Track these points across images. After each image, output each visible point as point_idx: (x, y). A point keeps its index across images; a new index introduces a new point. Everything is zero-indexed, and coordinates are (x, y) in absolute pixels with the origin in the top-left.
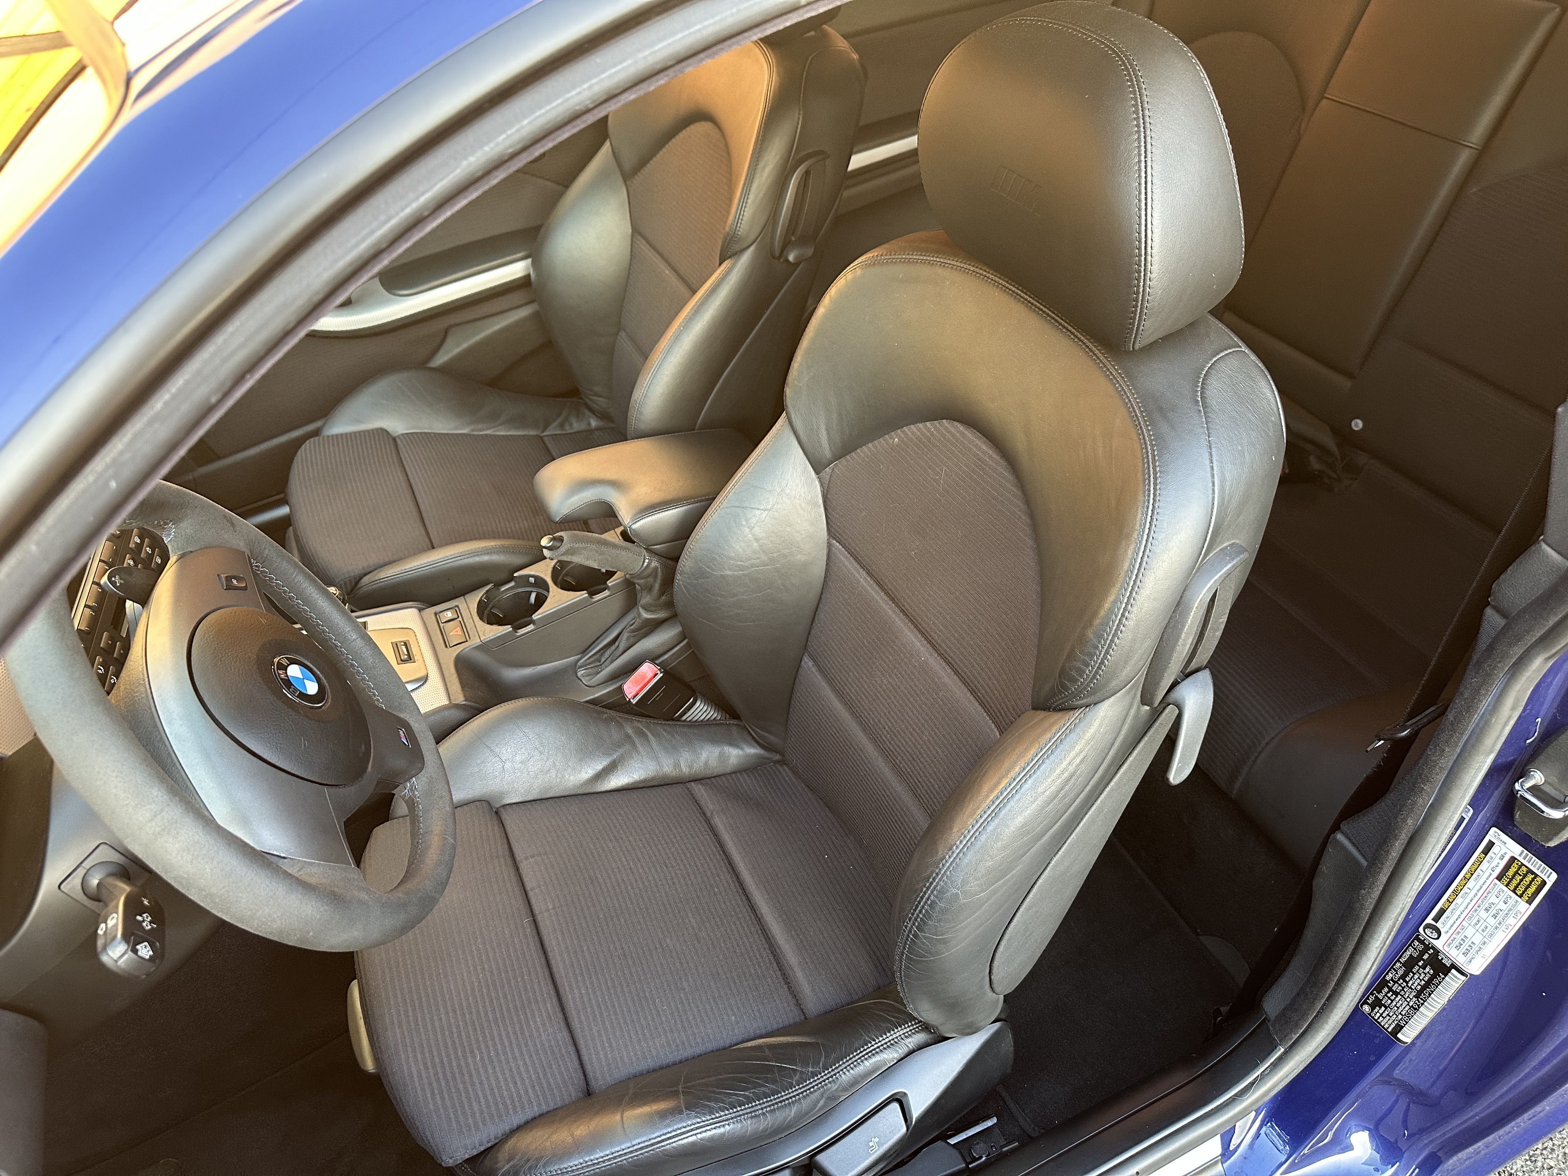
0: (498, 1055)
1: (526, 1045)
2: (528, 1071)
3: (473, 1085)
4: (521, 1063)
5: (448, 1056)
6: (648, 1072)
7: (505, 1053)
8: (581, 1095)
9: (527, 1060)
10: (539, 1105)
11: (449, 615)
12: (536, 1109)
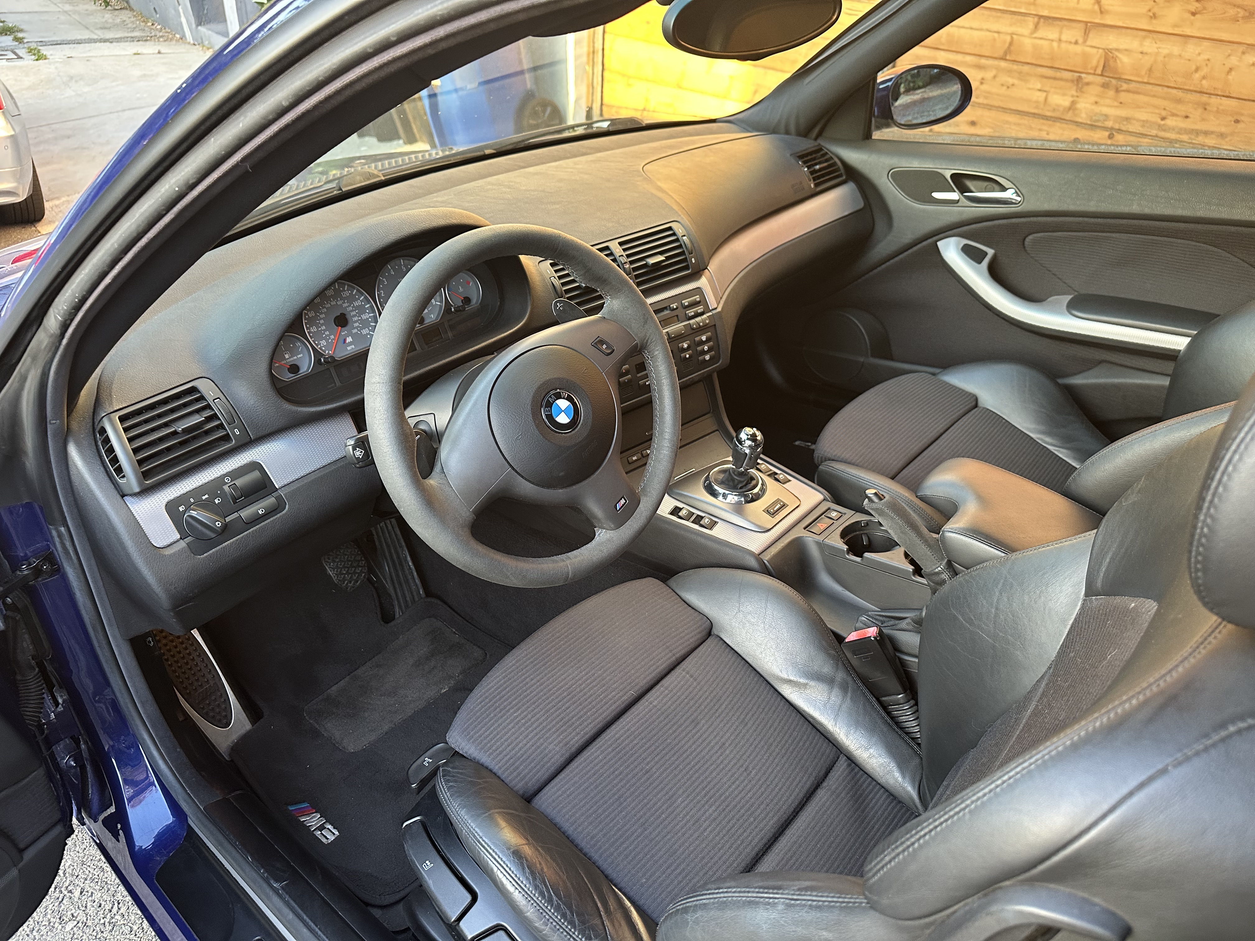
0: (524, 725)
1: (539, 739)
2: (520, 749)
3: (496, 721)
4: (525, 742)
5: (510, 697)
6: (564, 833)
7: (527, 729)
8: (521, 792)
9: (529, 745)
10: (500, 768)
11: (834, 514)
12: (497, 767)
